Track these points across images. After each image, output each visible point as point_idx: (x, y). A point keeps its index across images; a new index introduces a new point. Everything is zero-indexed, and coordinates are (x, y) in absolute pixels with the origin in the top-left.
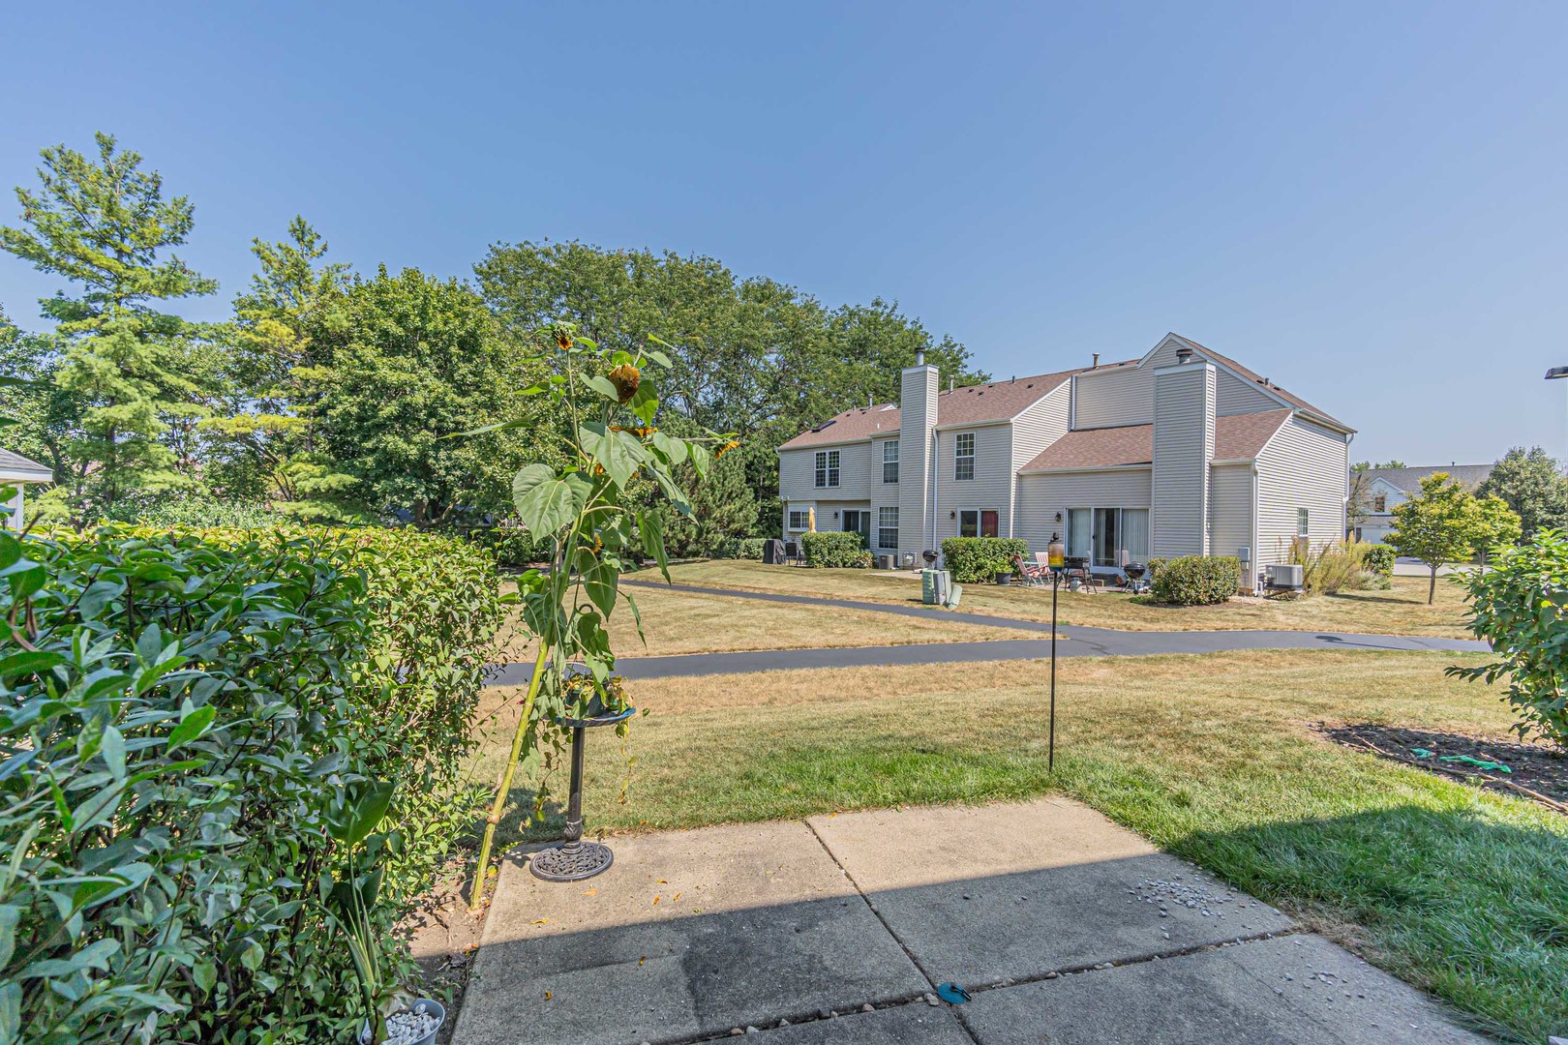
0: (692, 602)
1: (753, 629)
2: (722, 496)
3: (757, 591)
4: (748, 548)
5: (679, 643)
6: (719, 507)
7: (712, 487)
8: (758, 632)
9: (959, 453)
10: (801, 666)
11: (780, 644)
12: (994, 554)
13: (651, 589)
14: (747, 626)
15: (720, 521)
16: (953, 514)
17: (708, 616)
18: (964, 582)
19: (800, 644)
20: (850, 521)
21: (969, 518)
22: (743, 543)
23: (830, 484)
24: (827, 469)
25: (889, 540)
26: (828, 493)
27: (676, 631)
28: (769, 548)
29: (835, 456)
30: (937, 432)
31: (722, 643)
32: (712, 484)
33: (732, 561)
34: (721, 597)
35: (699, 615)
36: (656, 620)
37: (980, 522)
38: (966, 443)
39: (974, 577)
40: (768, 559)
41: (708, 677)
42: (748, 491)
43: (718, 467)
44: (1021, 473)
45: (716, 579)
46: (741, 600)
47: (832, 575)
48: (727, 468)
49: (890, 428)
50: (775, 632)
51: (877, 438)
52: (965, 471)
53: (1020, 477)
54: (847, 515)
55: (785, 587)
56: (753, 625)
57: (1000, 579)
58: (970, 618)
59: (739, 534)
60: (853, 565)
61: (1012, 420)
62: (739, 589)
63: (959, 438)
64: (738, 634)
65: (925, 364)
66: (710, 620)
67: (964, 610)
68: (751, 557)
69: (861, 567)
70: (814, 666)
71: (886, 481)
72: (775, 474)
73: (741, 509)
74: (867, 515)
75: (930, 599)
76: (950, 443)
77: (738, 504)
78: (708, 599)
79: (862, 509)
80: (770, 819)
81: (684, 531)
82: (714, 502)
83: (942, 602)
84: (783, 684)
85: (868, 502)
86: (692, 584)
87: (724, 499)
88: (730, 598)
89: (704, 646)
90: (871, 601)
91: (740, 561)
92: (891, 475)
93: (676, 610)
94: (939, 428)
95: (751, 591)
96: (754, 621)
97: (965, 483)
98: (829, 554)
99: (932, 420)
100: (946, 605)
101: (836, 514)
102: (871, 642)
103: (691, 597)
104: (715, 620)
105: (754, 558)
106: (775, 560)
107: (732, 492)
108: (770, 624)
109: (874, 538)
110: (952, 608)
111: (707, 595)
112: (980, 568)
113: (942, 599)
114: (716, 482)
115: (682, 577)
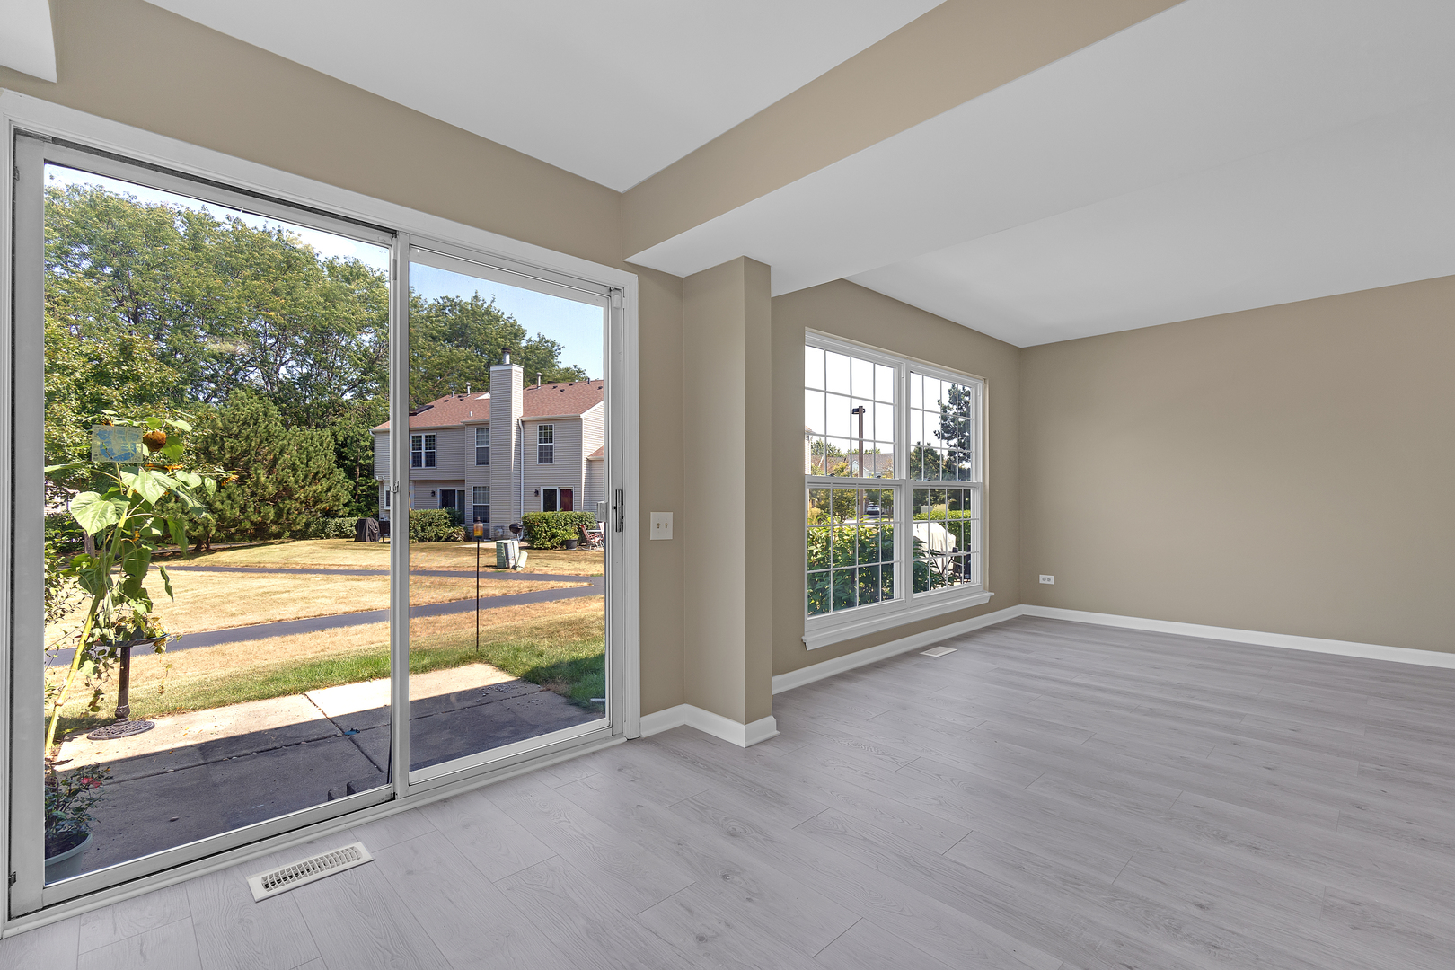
0: (264, 582)
1: (323, 600)
2: (306, 476)
3: (341, 568)
4: (339, 527)
5: (241, 617)
6: (303, 487)
7: (294, 468)
8: (328, 601)
9: (541, 441)
10: (360, 623)
11: (347, 609)
12: (566, 524)
13: (216, 573)
14: (318, 598)
15: (305, 502)
16: (537, 492)
17: (278, 592)
18: (540, 549)
19: (367, 607)
20: (447, 499)
21: (549, 495)
22: (333, 522)
23: (427, 465)
24: (423, 451)
25: (483, 514)
26: (424, 472)
27: (239, 608)
28: (361, 526)
29: (430, 440)
30: (523, 422)
31: (288, 613)
32: (294, 464)
33: (319, 541)
34: (298, 576)
35: (265, 593)
36: (218, 600)
37: (558, 499)
38: (546, 432)
39: (548, 544)
40: (360, 537)
41: (266, 640)
42: (337, 471)
43: (302, 447)
44: (590, 458)
45: (297, 559)
46: (321, 576)
47: (422, 549)
48: (311, 449)
49: (482, 417)
50: (345, 601)
51: (469, 425)
52: (546, 456)
53: (589, 461)
54: (444, 493)
55: (372, 563)
56: (323, 597)
57: (567, 544)
58: (530, 576)
59: (329, 513)
60: (446, 540)
61: (582, 416)
62: (322, 567)
63: (541, 428)
64: (306, 605)
65: (511, 364)
66: (279, 596)
67: (527, 571)
68: (342, 534)
69: (455, 540)
70: (372, 623)
71: (478, 463)
72: (370, 453)
73: (329, 489)
74: (462, 493)
75: (503, 563)
76: (534, 432)
77: (326, 484)
78: (284, 578)
79: (458, 488)
80: (278, 696)
81: (260, 512)
82: (297, 482)
83: (511, 566)
84: (339, 637)
85: (462, 482)
86: (269, 566)
87: (309, 480)
88: (309, 575)
89: (269, 617)
90: (451, 569)
91: (331, 540)
92: (483, 459)
93: (243, 590)
94: (524, 419)
95: (335, 568)
96: (327, 594)
97: (546, 466)
98: (423, 530)
99: (517, 411)
100: (515, 567)
101: (434, 493)
102: (432, 600)
103: (264, 577)
104: (285, 596)
105: (348, 536)
106: (368, 538)
107: (317, 473)
108: (342, 594)
109: (469, 513)
110: (519, 569)
111: (283, 575)
112: (554, 536)
113: (512, 563)
114: (298, 462)
115: (257, 560)
